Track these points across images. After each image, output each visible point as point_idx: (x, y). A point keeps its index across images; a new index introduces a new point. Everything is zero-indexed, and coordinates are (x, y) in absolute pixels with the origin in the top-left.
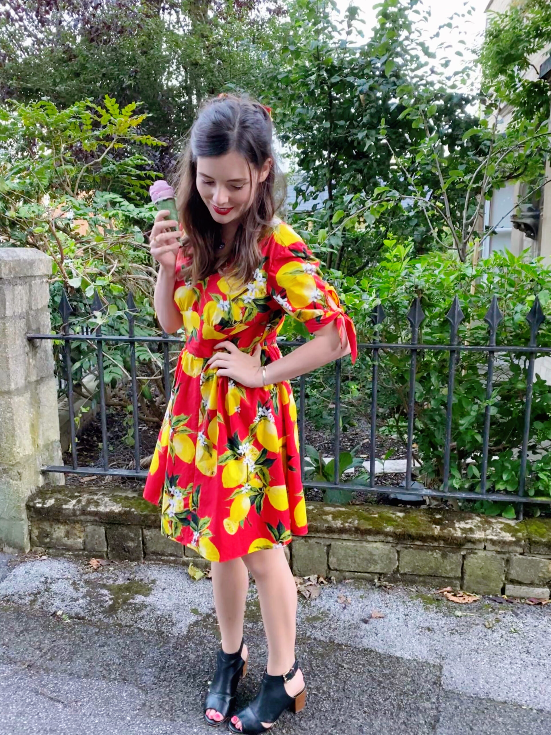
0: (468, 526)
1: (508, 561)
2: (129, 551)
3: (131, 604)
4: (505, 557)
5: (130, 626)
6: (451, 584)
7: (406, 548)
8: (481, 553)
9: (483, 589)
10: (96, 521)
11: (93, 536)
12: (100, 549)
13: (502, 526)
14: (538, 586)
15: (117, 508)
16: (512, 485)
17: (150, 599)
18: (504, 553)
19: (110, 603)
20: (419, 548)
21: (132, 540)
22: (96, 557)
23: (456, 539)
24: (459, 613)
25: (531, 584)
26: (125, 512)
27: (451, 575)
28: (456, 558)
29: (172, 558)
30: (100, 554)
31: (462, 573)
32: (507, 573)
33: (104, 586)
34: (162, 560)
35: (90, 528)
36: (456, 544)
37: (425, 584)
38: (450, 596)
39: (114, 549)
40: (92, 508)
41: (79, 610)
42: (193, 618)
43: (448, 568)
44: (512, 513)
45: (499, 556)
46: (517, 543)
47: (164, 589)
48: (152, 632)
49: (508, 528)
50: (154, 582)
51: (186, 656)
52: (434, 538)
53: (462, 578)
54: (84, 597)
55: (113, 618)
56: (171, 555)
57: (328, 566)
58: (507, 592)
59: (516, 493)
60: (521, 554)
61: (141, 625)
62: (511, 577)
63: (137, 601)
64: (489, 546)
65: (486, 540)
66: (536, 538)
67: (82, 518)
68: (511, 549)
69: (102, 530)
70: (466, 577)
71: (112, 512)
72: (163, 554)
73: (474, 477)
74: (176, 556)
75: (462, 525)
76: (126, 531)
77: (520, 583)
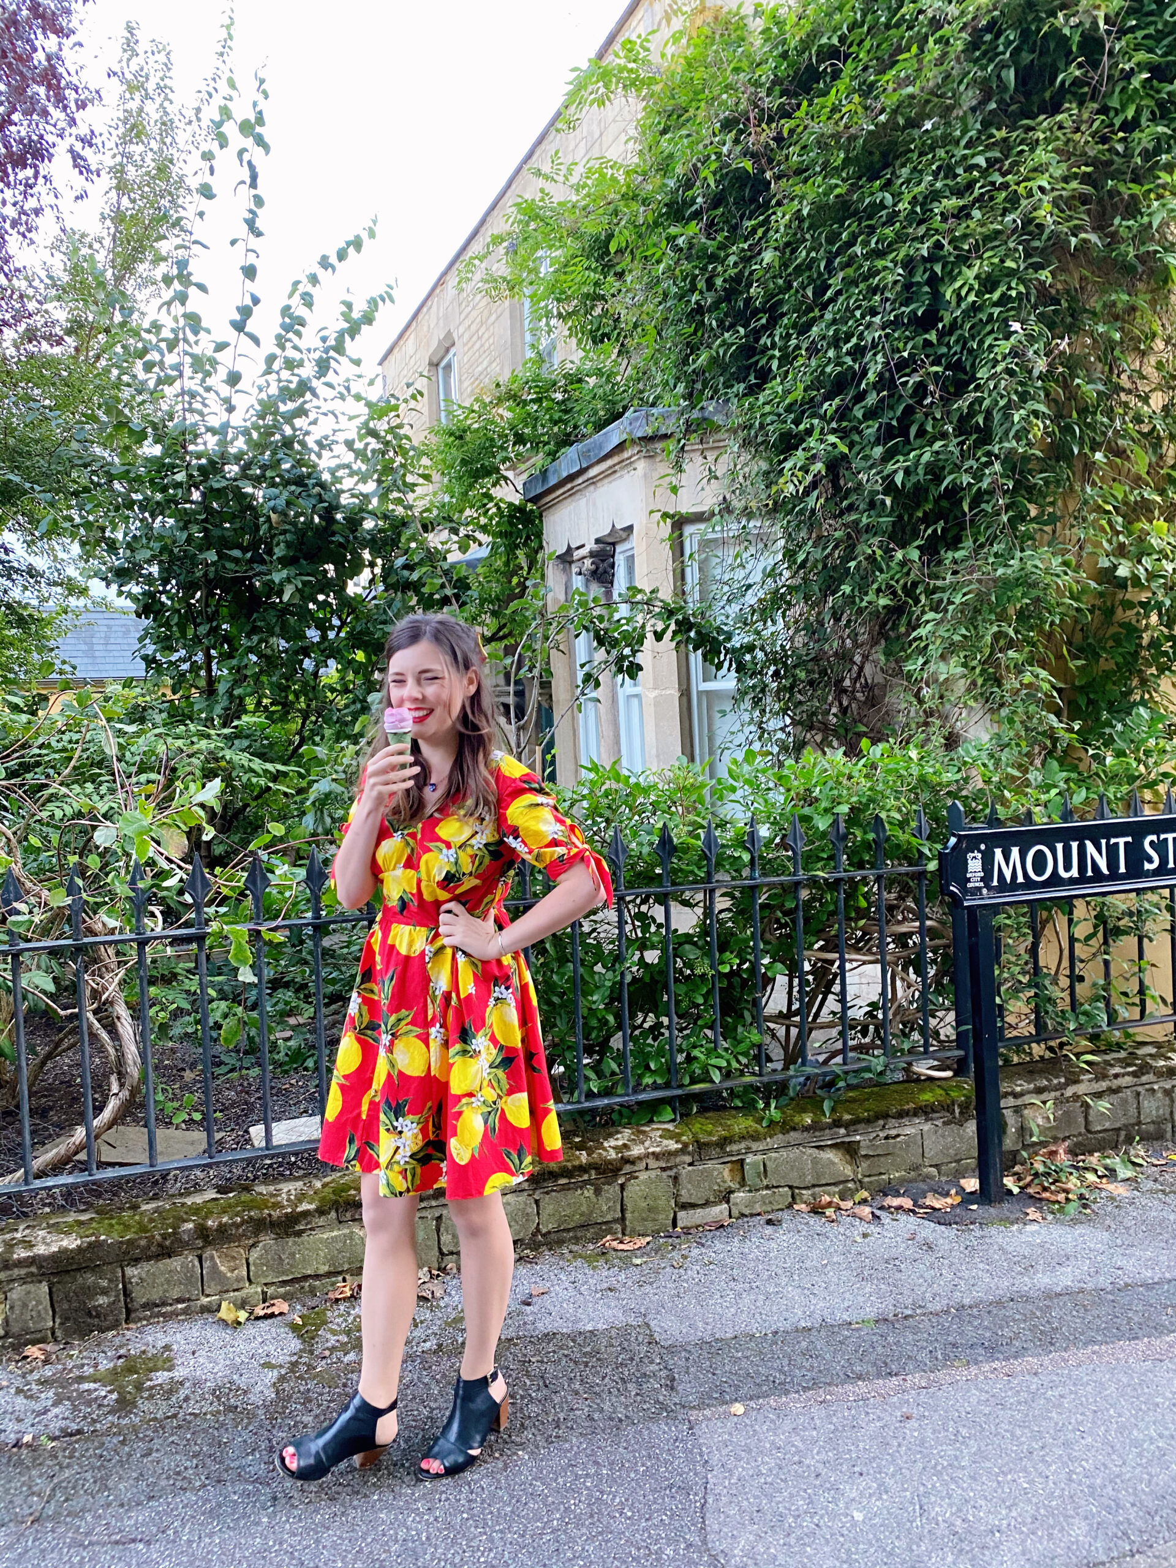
0: (620, 1143)
1: (676, 1179)
2: (98, 1316)
3: (152, 1388)
4: (672, 1173)
5: (175, 1416)
6: (610, 1231)
7: (547, 1193)
8: (643, 1176)
9: (650, 1225)
10: (32, 1274)
11: (25, 1305)
12: (39, 1326)
13: (659, 1133)
14: (715, 1204)
15: (71, 1242)
16: (662, 1077)
17: (179, 1373)
18: (670, 1168)
19: (115, 1396)
20: (565, 1188)
21: (104, 1292)
22: (34, 1343)
23: (610, 1162)
24: (638, 1261)
25: (707, 1204)
26: (90, 1244)
27: (609, 1218)
28: (611, 1191)
29: (180, 1306)
30: (39, 1336)
31: (623, 1210)
32: (676, 1196)
33: (81, 1379)
34: (164, 1315)
35: (17, 1292)
36: (612, 1171)
37: (577, 1240)
38: (615, 1244)
39: (67, 1319)
40: (21, 1253)
41: (63, 1424)
42: (272, 1375)
43: (605, 1208)
44: (668, 1114)
45: (665, 1174)
46: (683, 1151)
47: (194, 1353)
48: (219, 1412)
49: (668, 1135)
50: (167, 1348)
51: (296, 1422)
52: (583, 1169)
53: (623, 1219)
54: (55, 1404)
55: (136, 1415)
56: (179, 1301)
57: (440, 1249)
58: (680, 1224)
59: (667, 1085)
60: (690, 1164)
61: (192, 1408)
62: (682, 1200)
63: (160, 1381)
64: (652, 1163)
65: (647, 1155)
66: (704, 1138)
67: (3, 1275)
68: (678, 1160)
69: (44, 1288)
70: (628, 1215)
71: (63, 1251)
72: (164, 1304)
73: (613, 1074)
74: (189, 1300)
75: (613, 1143)
76: (90, 1279)
77: (693, 1206)
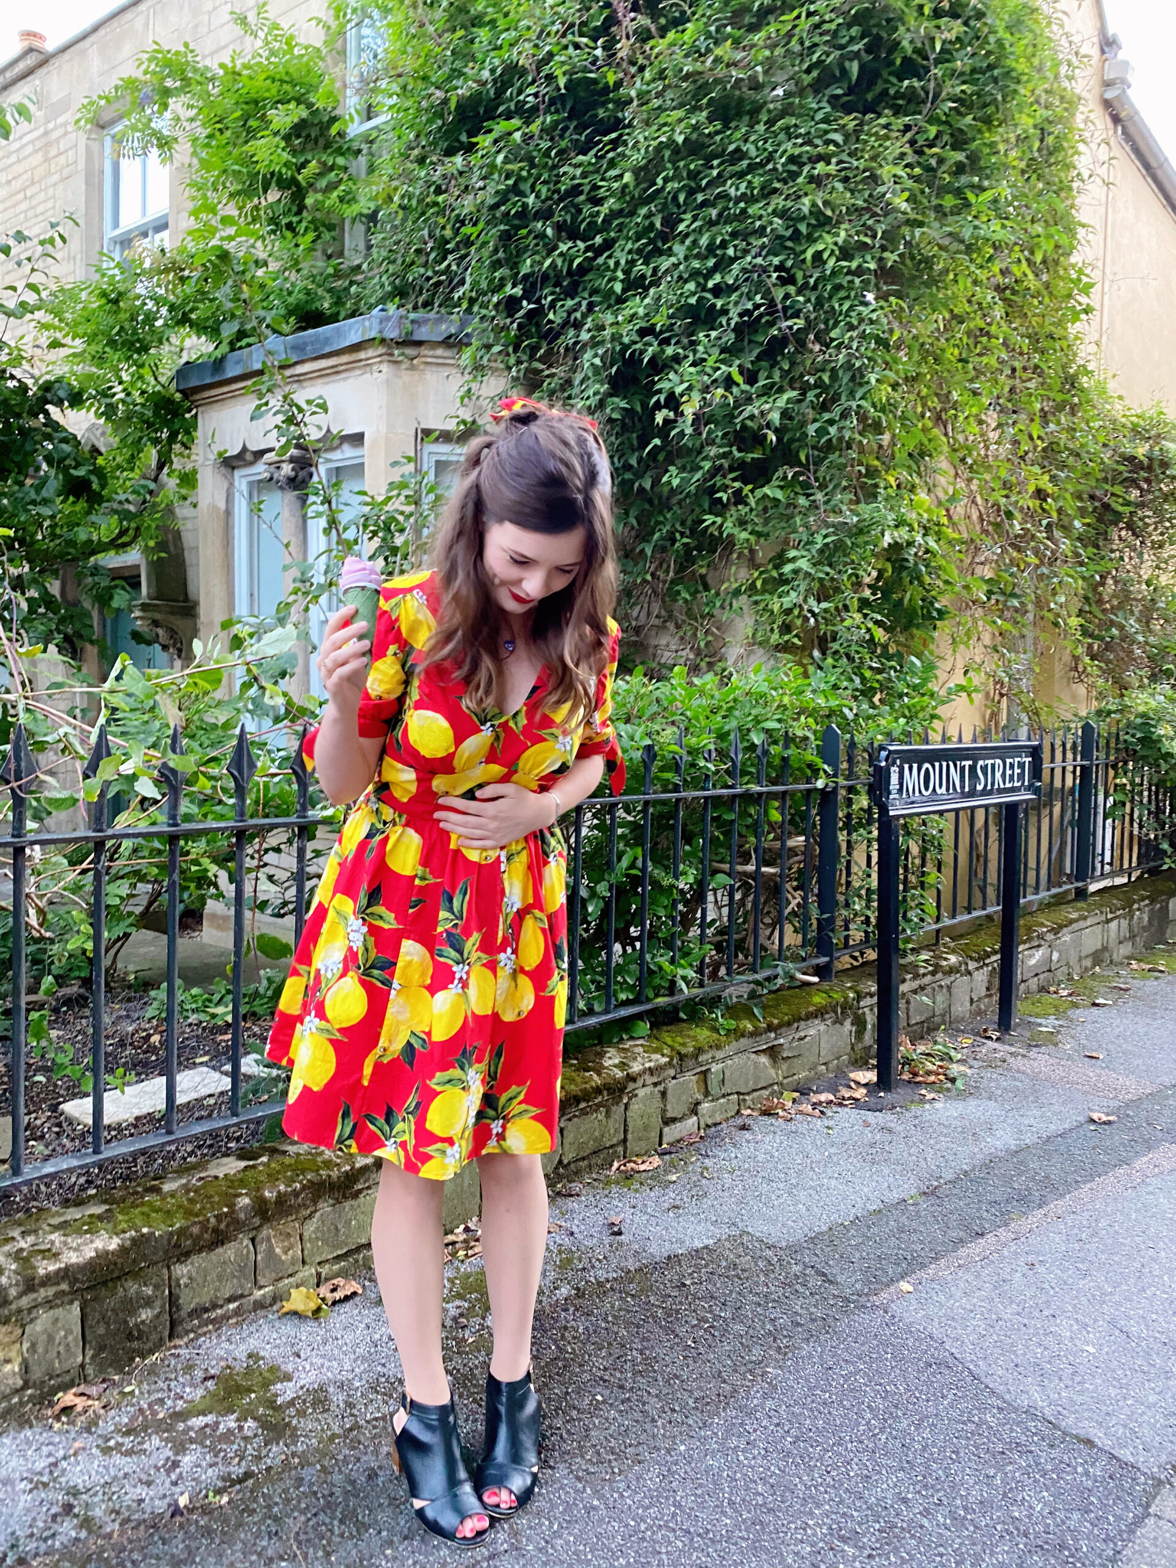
0: (616, 1061)
1: (664, 1094)
2: (140, 1336)
3: (290, 1404)
4: (661, 1088)
6: (615, 1155)
7: (570, 1120)
8: (641, 1092)
9: (644, 1145)
10: (62, 1293)
11: (51, 1338)
12: (66, 1365)
13: (643, 1048)
14: (688, 1116)
16: (632, 992)
17: (305, 1381)
18: (660, 1083)
20: (584, 1113)
21: (148, 1303)
22: (65, 1387)
23: (617, 1081)
24: (672, 1178)
25: (684, 1117)
27: (616, 1140)
28: (619, 1111)
29: (232, 1306)
30: (68, 1377)
31: (625, 1131)
32: (663, 1112)
33: (179, 1416)
34: (212, 1321)
35: (41, 1321)
36: (618, 1090)
37: (593, 1168)
38: (631, 1166)
39: (101, 1348)
40: (45, 1267)
41: (214, 1471)
43: (612, 1131)
45: (656, 1090)
46: (670, 1064)
47: (296, 1355)
49: (649, 1050)
50: (254, 1357)
52: (598, 1090)
53: (625, 1140)
54: (178, 1452)
55: (306, 1437)
56: (230, 1300)
58: (665, 1140)
59: (638, 1000)
60: (674, 1078)
62: (667, 1115)
63: (291, 1394)
65: (644, 1071)
66: (684, 1051)
67: (25, 1302)
68: (665, 1074)
69: (76, 1310)
70: (629, 1136)
71: (102, 1255)
72: (215, 1306)
74: (242, 1296)
75: (610, 1061)
76: (132, 1287)
77: (674, 1121)
